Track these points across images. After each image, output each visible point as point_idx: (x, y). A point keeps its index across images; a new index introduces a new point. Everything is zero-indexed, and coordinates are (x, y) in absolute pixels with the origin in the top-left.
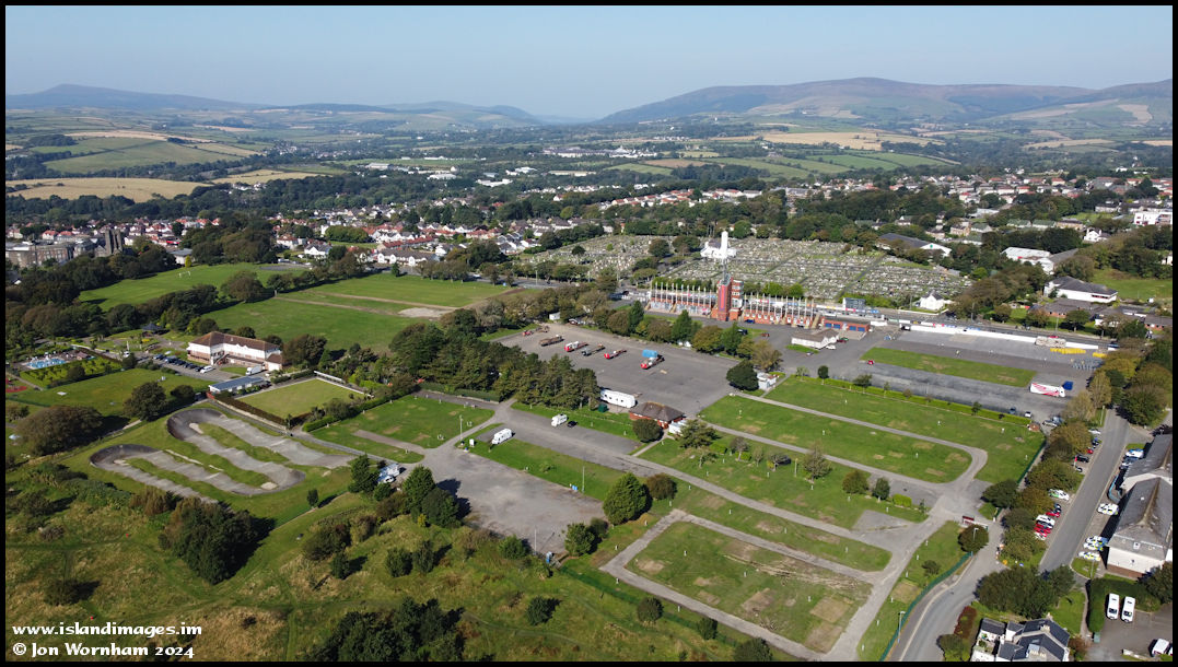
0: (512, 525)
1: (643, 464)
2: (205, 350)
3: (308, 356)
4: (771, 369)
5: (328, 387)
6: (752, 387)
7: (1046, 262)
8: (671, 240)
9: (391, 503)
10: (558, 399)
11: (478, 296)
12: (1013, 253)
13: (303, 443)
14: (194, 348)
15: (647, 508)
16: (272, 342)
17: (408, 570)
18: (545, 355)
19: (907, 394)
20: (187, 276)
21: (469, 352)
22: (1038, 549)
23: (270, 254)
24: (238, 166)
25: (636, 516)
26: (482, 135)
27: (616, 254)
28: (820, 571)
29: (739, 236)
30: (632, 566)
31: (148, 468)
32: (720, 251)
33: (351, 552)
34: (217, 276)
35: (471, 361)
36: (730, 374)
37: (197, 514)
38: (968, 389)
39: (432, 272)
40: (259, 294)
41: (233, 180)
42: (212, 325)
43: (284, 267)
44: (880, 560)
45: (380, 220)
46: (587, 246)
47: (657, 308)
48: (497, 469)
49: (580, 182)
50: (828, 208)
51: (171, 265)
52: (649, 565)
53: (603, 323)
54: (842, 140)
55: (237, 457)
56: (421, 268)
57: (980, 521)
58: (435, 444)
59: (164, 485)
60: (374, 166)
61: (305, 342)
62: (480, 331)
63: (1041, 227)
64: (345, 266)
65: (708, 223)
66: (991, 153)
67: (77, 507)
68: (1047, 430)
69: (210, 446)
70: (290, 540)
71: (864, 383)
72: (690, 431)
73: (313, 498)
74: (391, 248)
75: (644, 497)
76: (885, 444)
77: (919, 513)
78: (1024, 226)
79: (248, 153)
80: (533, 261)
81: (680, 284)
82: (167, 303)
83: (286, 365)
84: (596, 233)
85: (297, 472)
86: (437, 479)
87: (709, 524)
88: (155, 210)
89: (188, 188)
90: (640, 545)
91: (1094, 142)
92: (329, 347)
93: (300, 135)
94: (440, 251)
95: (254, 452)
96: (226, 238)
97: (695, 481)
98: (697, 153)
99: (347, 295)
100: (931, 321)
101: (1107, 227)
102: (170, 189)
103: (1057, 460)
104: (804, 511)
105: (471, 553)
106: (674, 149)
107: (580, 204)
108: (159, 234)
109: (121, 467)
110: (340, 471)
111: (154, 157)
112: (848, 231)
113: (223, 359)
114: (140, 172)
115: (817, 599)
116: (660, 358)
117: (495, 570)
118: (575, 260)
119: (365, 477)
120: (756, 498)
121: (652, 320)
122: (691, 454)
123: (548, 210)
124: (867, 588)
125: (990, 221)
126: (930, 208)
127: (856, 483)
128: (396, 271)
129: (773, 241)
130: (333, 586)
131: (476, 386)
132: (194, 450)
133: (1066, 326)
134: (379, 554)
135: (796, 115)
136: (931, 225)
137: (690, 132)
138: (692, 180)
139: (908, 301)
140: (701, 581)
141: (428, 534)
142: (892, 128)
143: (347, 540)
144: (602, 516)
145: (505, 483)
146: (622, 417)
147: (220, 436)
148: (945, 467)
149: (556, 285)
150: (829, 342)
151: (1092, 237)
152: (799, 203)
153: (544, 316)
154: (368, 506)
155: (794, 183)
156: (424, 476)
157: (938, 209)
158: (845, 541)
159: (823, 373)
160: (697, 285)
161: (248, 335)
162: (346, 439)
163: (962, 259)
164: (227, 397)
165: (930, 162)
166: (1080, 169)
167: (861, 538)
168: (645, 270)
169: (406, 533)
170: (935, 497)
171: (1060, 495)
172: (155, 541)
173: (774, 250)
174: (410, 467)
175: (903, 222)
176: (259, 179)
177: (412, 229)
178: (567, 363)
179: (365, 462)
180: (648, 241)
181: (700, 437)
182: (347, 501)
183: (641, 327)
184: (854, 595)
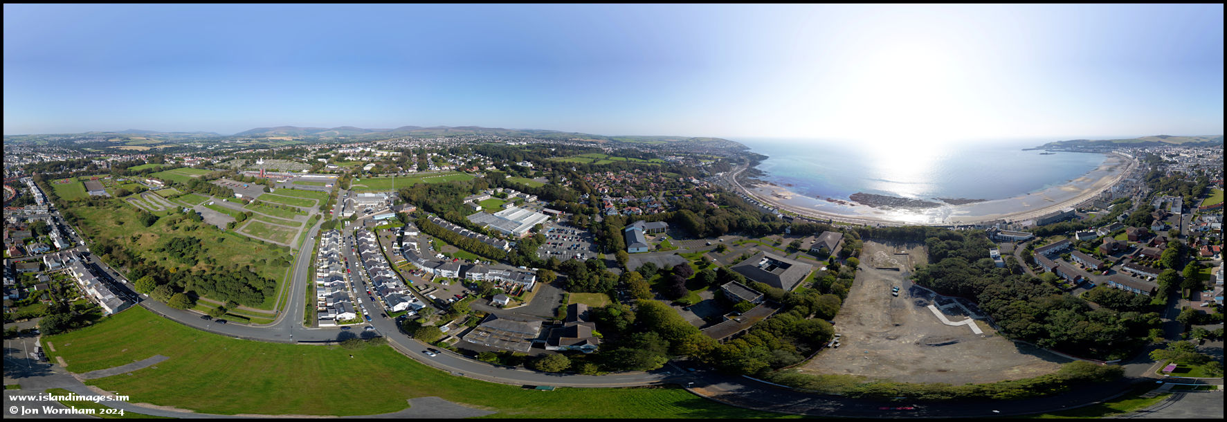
0: (214, 223)
1: (245, 209)
2: (149, 181)
3: (170, 184)
4: (273, 187)
5: (173, 191)
6: (269, 192)
7: (325, 161)
8: (249, 160)
9: (185, 216)
10: (225, 195)
11: (207, 172)
12: (319, 160)
13: (168, 202)
14: (147, 180)
15: (246, 218)
16: (163, 180)
17: (189, 230)
18: (222, 186)
19: (302, 190)
20: (147, 166)
21: (204, 185)
22: (331, 216)
23: (163, 162)
24: (158, 144)
25: (243, 220)
26: (208, 138)
27: (237, 163)
28: (287, 228)
29: (264, 159)
30: (242, 231)
31: (136, 203)
32: (260, 162)
33: (176, 225)
34: (153, 166)
35: (205, 187)
36: (264, 189)
37: (145, 214)
38: (314, 188)
39: (197, 167)
40: (160, 170)
41: (157, 147)
42: (151, 176)
43: (166, 165)
44: (300, 224)
45: (186, 156)
46: (231, 162)
47: (247, 175)
48: (210, 210)
49: (229, 148)
50: (283, 152)
51: (144, 163)
52: (247, 231)
53: (235, 179)
54: (284, 138)
55: (153, 203)
56: (194, 166)
57: (319, 214)
58: (196, 204)
59: (138, 207)
60: (185, 144)
61: (169, 181)
62: (207, 180)
63: (324, 154)
64: (179, 165)
65: (258, 156)
66: (314, 141)
67: (122, 208)
68: (330, 193)
69: (148, 200)
70: (163, 221)
71: (293, 189)
72: (255, 202)
73: (168, 213)
74: (188, 162)
75: (245, 217)
76: (298, 201)
77: (307, 214)
78: (320, 154)
79: (160, 142)
80: (219, 165)
81: (252, 170)
82: (143, 171)
83: (165, 185)
84: (233, 159)
85: (165, 208)
86: (196, 212)
87: (261, 221)
88: (142, 153)
89: (149, 148)
90: (245, 226)
91: (331, 138)
92: (175, 182)
93: (171, 138)
94: (199, 163)
95: (157, 203)
96: (155, 158)
97: (257, 212)
98: (254, 142)
99: (179, 171)
100: (305, 175)
101: (335, 154)
102: (146, 149)
103: (332, 199)
104: (282, 217)
105: (204, 228)
106: (250, 141)
107: (229, 153)
108: (143, 157)
109: (131, 202)
110: (175, 208)
111: (143, 142)
112: (287, 157)
113: (152, 183)
114: (141, 145)
115: (287, 234)
116: (248, 186)
117: (209, 231)
118: (228, 165)
119: (180, 211)
120: (271, 215)
121: (246, 178)
122: (256, 207)
123: (223, 154)
124: (298, 230)
125: (315, 154)
126: (303, 152)
127: (293, 210)
128: (189, 166)
129: (272, 160)
130: (171, 232)
131: (206, 192)
132: (145, 201)
133: (330, 173)
134: (182, 226)
135: (275, 134)
136: (303, 155)
137: (253, 137)
138: (254, 147)
139: (300, 171)
140: (259, 233)
141: (194, 223)
142: (294, 136)
143: (175, 223)
144: (236, 221)
145: (212, 213)
146: (240, 199)
147: (150, 199)
148: (311, 204)
149: (224, 170)
150: (285, 181)
151: (333, 156)
152: (277, 152)
153: (221, 177)
154: (181, 217)
155: (275, 147)
156: (193, 211)
157: (304, 152)
158: (291, 222)
159: (284, 187)
160: (256, 170)
161: (158, 179)
162: (177, 202)
163: (310, 162)
164: (153, 191)
165: (302, 142)
166: (329, 143)
167: (296, 221)
168: (244, 167)
169: (189, 223)
170: (310, 210)
171: (334, 206)
172: (135, 217)
173: (272, 162)
174: (190, 209)
175: (298, 155)
176: (162, 147)
177: (193, 158)
178: (226, 188)
179: (180, 207)
180: (244, 160)
181: (257, 203)
182: (176, 215)
183: (243, 179)
184: (295, 232)
